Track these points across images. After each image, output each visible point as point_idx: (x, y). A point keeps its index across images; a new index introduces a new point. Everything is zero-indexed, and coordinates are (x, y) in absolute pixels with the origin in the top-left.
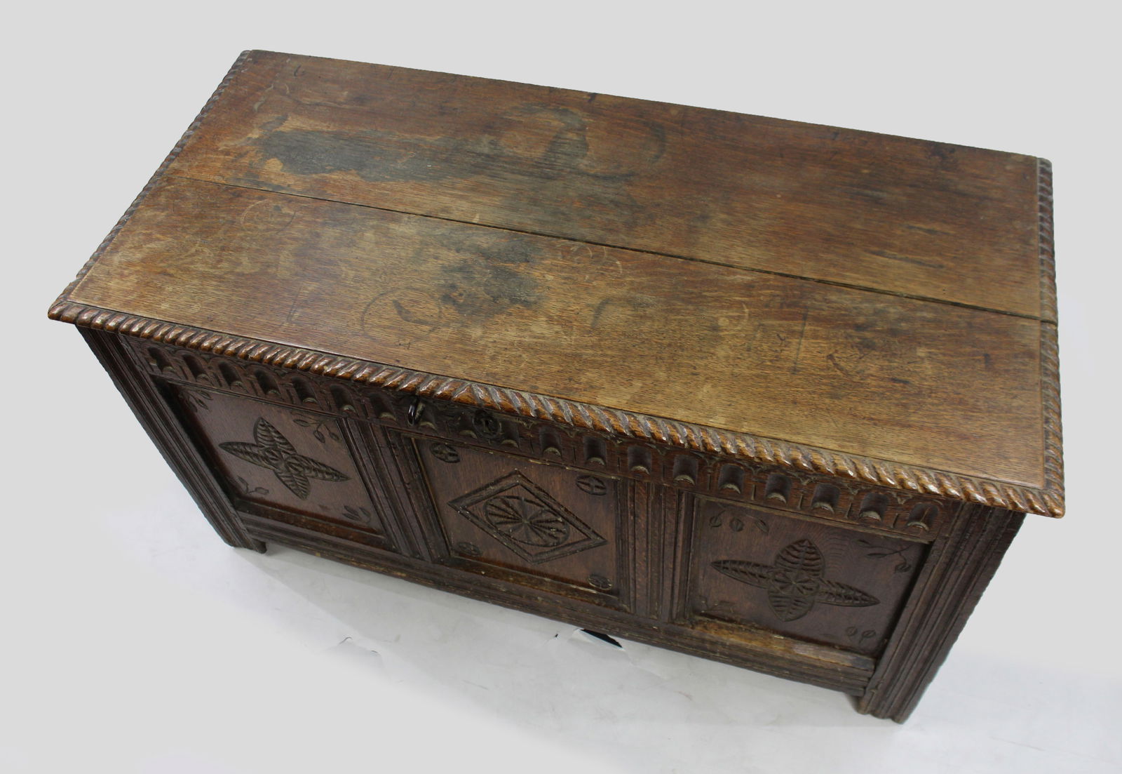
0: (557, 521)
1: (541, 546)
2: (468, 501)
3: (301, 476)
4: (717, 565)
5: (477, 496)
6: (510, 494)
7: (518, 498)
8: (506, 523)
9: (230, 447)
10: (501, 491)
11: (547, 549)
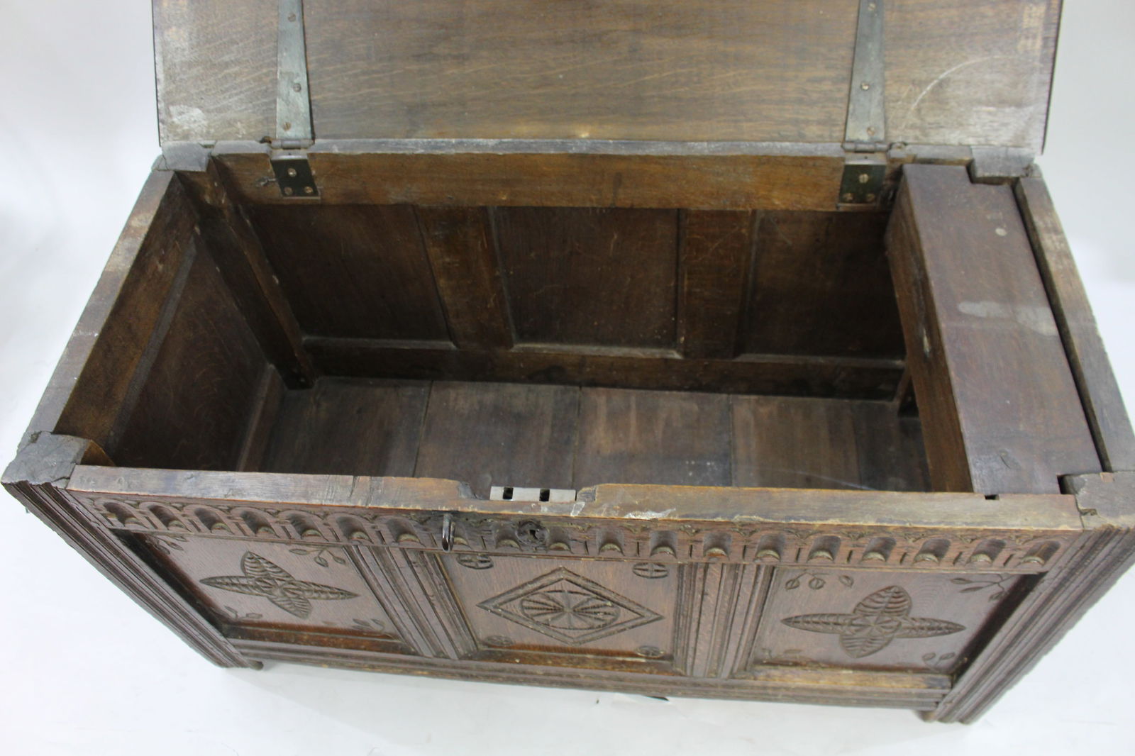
0: (605, 606)
1: (585, 629)
2: (501, 600)
3: (300, 599)
4: (788, 621)
5: (513, 595)
6: (552, 589)
7: (560, 591)
8: (546, 614)
9: (213, 581)
10: (541, 587)
11: (590, 631)
